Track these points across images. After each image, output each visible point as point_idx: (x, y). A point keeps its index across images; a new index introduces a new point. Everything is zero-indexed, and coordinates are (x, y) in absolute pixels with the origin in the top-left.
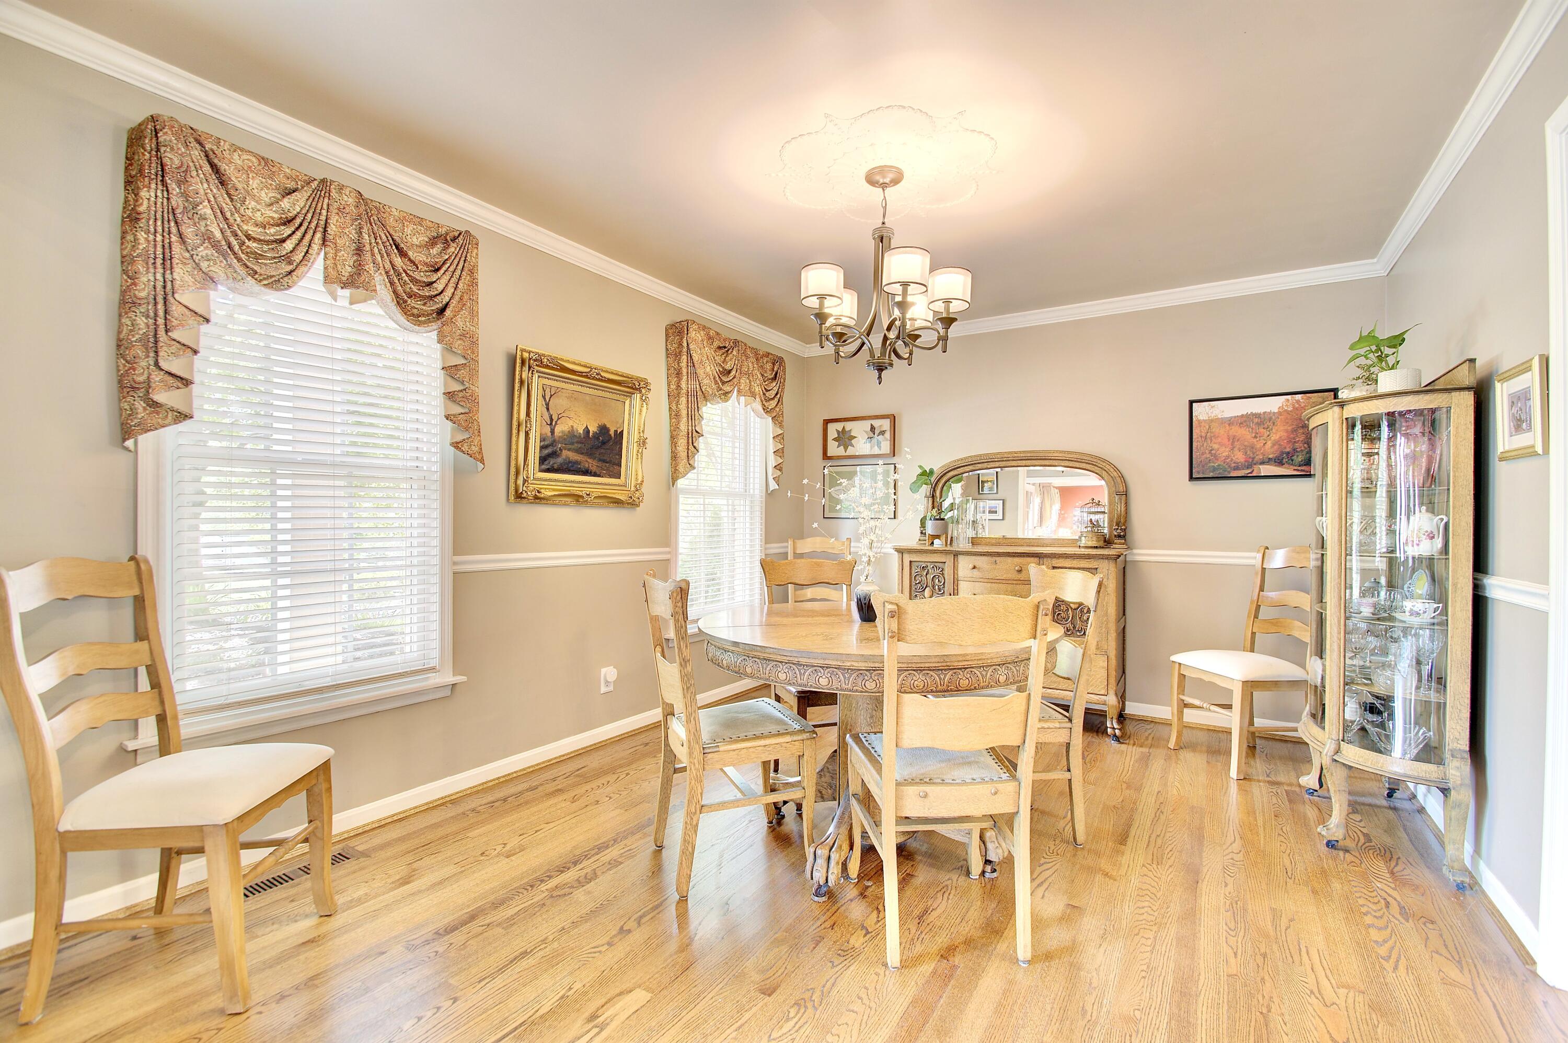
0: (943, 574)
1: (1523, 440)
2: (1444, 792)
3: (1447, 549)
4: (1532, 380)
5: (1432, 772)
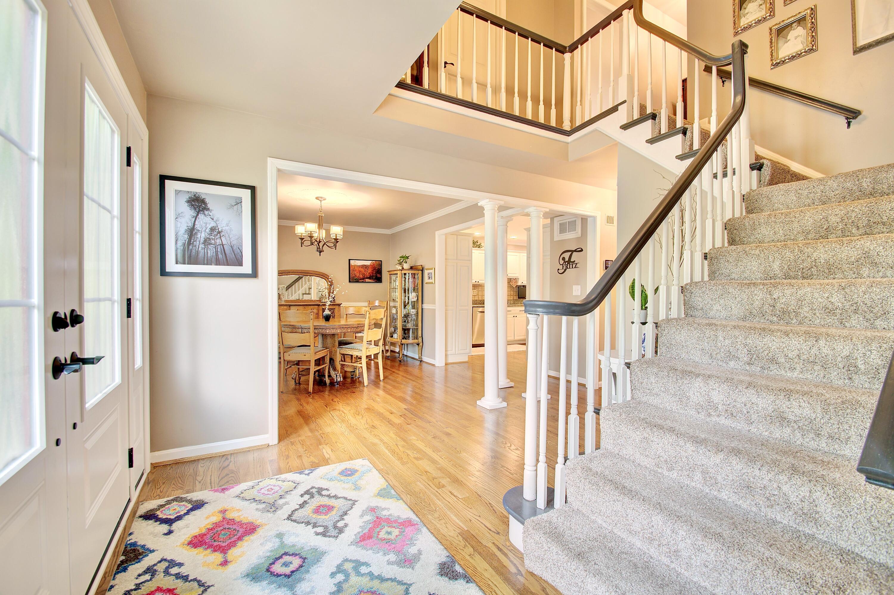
1: (430, 281)
2: (418, 344)
3: (418, 300)
4: (432, 271)
5: (416, 341)
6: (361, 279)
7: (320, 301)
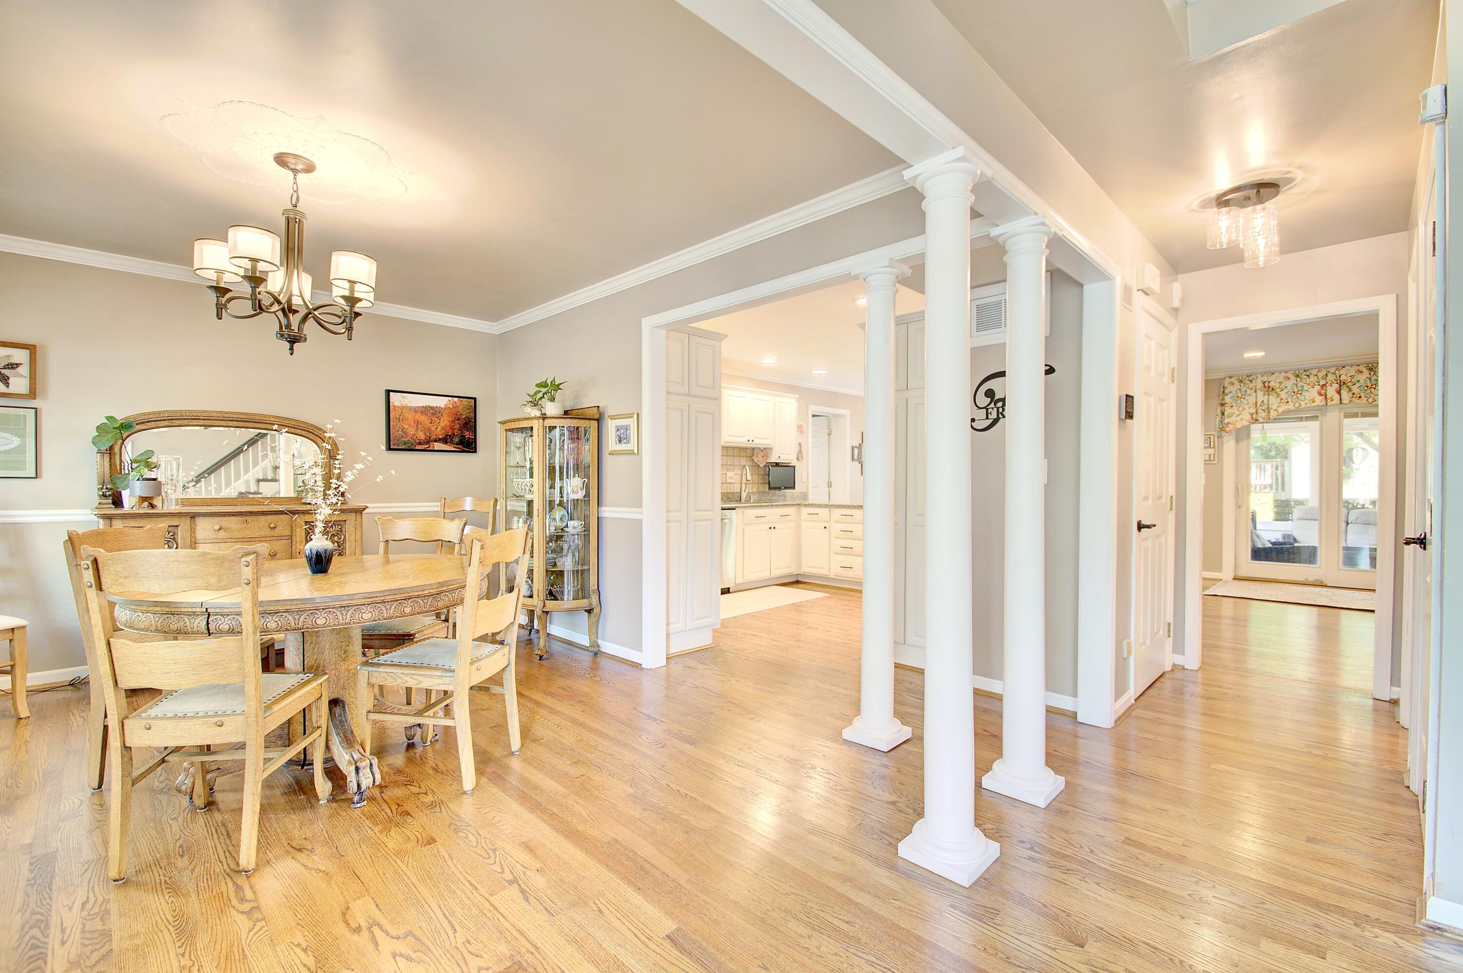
0: (174, 539)
1: (623, 447)
2: (589, 611)
3: (587, 495)
4: (632, 422)
5: (584, 603)
6: (420, 444)
7: (298, 499)
